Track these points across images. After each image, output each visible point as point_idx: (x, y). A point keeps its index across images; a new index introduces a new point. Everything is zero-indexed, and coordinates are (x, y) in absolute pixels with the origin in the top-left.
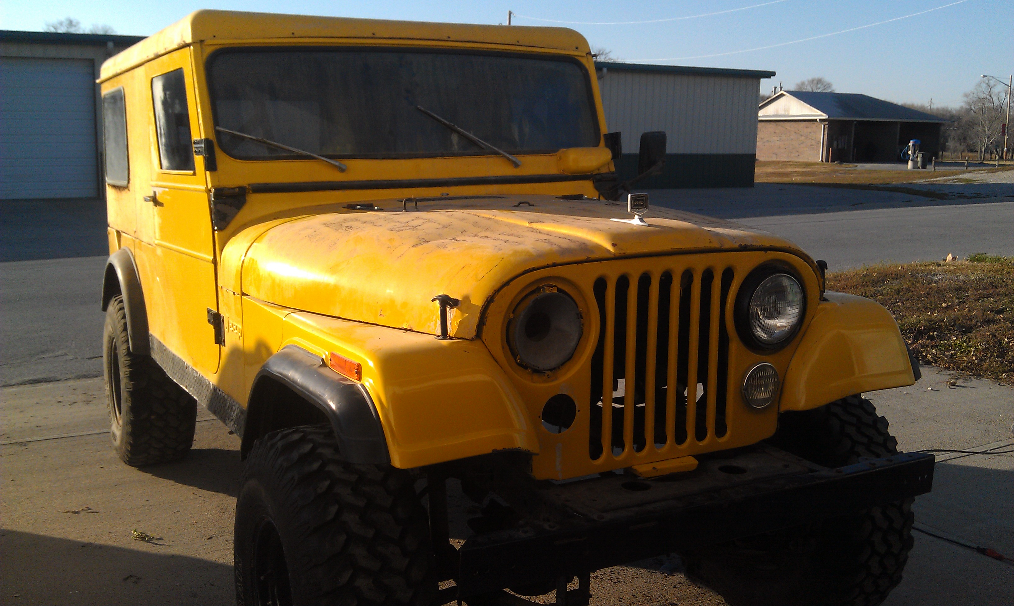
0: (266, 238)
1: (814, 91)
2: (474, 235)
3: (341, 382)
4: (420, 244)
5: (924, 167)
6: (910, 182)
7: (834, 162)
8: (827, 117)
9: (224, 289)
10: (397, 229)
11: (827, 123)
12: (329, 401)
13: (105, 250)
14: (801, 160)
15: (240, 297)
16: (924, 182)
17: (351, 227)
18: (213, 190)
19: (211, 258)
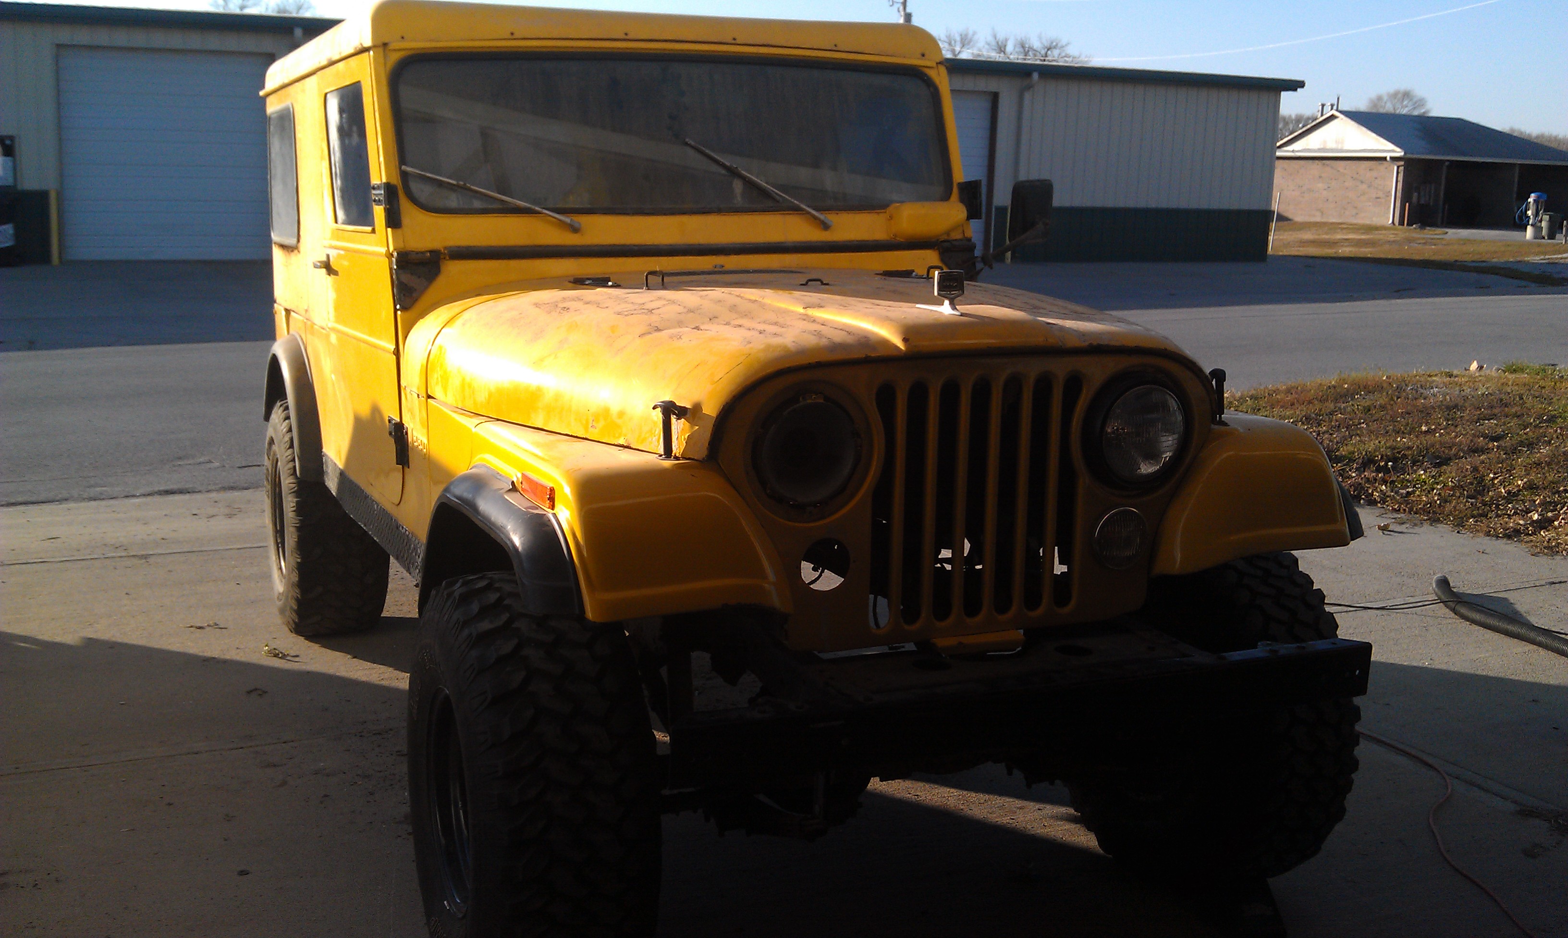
0: (459, 322)
1: (1397, 112)
2: (725, 323)
3: (530, 510)
4: (650, 333)
5: (1552, 236)
6: (1518, 259)
7: (1412, 225)
8: (1402, 154)
9: (408, 391)
10: (626, 313)
11: (1402, 163)
12: (511, 534)
13: (270, 335)
14: (1359, 221)
15: (425, 401)
16: (1542, 260)
17: (568, 309)
18: (395, 254)
19: (392, 347)
